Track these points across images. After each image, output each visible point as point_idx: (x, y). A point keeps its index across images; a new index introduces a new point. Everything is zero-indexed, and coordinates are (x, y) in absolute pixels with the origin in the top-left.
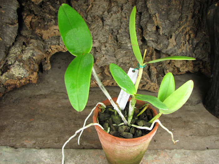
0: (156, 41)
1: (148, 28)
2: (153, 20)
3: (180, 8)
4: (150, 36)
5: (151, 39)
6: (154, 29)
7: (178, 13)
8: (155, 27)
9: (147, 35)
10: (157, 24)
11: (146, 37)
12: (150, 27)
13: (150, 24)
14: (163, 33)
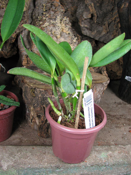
0: (91, 28)
1: (84, 16)
2: (89, 8)
3: (113, 2)
4: (85, 23)
5: (86, 26)
6: (90, 16)
7: (111, 5)
8: (90, 14)
9: (83, 23)
10: (93, 12)
11: (82, 24)
12: (86, 15)
13: (86, 12)
14: (97, 22)
